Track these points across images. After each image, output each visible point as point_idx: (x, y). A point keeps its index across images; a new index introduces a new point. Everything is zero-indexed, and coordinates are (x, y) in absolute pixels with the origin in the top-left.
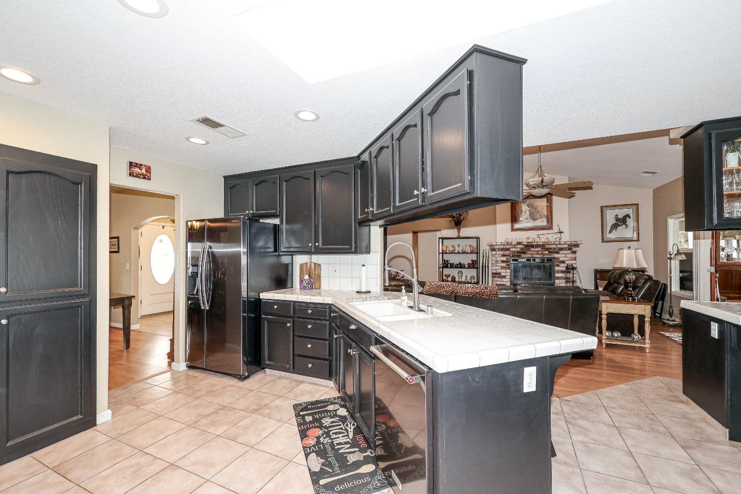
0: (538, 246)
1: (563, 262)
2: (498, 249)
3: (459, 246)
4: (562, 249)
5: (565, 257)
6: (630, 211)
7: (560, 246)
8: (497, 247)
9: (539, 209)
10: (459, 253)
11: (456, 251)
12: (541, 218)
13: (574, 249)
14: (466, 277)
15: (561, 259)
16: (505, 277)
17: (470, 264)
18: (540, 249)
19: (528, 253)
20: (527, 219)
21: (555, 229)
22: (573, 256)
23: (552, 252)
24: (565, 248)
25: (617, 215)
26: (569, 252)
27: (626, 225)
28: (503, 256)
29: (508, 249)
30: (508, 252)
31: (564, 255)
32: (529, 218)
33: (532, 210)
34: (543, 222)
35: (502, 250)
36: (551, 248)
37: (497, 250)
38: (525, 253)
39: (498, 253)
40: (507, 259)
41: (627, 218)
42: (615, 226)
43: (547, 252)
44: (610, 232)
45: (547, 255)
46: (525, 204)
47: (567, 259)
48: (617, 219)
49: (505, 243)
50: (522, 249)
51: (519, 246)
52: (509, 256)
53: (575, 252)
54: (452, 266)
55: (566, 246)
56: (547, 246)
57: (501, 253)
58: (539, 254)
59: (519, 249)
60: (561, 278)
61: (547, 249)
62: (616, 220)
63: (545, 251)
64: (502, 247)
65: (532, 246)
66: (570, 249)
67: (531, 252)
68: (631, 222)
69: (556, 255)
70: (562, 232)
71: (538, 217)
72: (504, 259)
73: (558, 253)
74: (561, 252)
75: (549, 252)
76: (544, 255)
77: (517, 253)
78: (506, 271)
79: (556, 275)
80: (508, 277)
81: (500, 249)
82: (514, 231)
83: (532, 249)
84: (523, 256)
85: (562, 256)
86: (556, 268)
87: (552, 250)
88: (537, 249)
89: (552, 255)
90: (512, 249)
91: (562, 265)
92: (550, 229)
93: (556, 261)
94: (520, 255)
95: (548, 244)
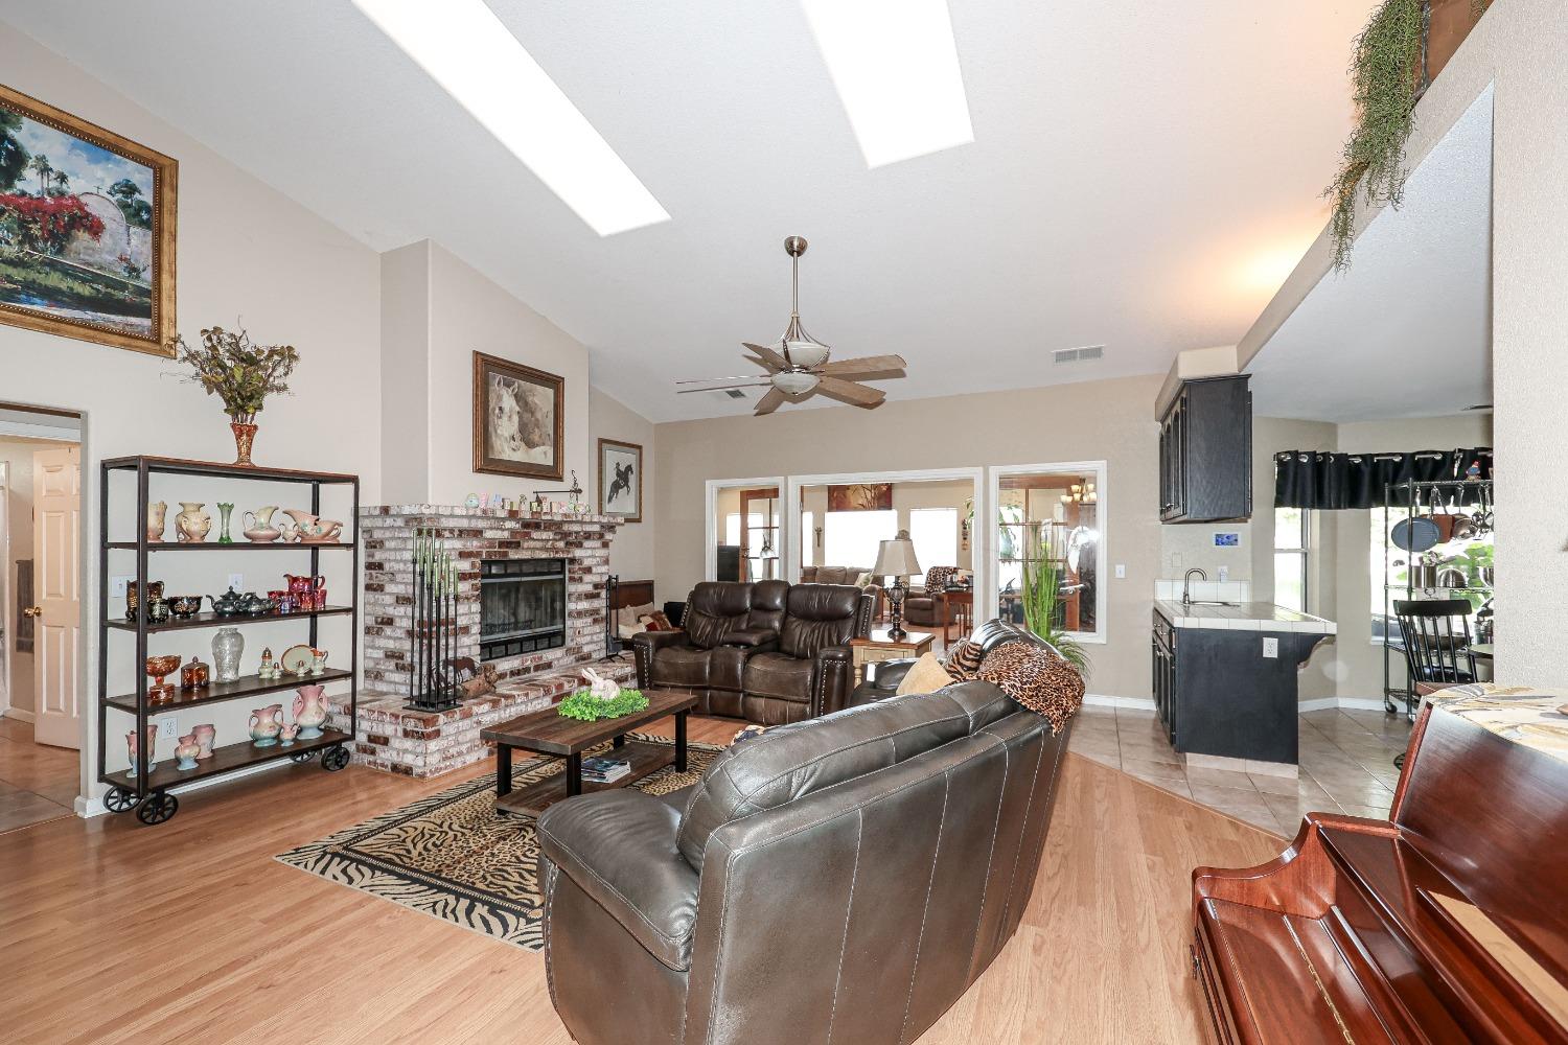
0: (550, 525)
1: (589, 570)
2: (452, 531)
3: (226, 509)
4: (588, 536)
5: (592, 556)
7: (588, 528)
8: (451, 523)
9: (539, 416)
10: (225, 545)
11: (213, 538)
12: (543, 443)
13: (608, 536)
14: (267, 654)
15: (587, 563)
16: (466, 630)
17: (281, 594)
18: (551, 535)
19: (526, 545)
20: (514, 439)
21: (569, 480)
22: (602, 552)
23: (571, 544)
24: (594, 533)
25: (618, 464)
26: (599, 543)
27: (628, 487)
28: (463, 555)
29: (477, 533)
30: (475, 543)
31: (590, 552)
32: (518, 436)
33: (527, 416)
34: (542, 456)
35: (462, 533)
36: (570, 534)
37: (447, 534)
38: (518, 545)
39: (448, 544)
40: (473, 565)
41: (629, 472)
42: (616, 487)
43: (561, 544)
44: (610, 498)
45: (563, 552)
46: (510, 391)
47: (594, 561)
48: (619, 473)
49: (479, 513)
50: (513, 532)
51: (508, 524)
52: (478, 554)
53: (605, 545)
54: (183, 614)
55: (596, 528)
56: (566, 528)
57: (458, 544)
58: (546, 550)
59: (506, 534)
60: (580, 614)
61: (565, 535)
62: (618, 475)
63: (561, 539)
64: (464, 523)
65: (539, 526)
66: (601, 536)
67: (532, 544)
69: (578, 553)
70: (580, 491)
71: (535, 438)
72: (464, 565)
73: (580, 545)
74: (587, 544)
75: (567, 544)
76: (557, 552)
77: (499, 547)
78: (470, 608)
79: (571, 606)
80: (476, 629)
81: (456, 533)
82: (479, 470)
83: (535, 535)
84: (513, 555)
85: (588, 553)
86: (571, 588)
87: (572, 539)
88: (545, 535)
89: (569, 552)
90: (489, 534)
91: (587, 578)
92: (560, 479)
93: (577, 567)
94: (506, 554)
95: (572, 522)
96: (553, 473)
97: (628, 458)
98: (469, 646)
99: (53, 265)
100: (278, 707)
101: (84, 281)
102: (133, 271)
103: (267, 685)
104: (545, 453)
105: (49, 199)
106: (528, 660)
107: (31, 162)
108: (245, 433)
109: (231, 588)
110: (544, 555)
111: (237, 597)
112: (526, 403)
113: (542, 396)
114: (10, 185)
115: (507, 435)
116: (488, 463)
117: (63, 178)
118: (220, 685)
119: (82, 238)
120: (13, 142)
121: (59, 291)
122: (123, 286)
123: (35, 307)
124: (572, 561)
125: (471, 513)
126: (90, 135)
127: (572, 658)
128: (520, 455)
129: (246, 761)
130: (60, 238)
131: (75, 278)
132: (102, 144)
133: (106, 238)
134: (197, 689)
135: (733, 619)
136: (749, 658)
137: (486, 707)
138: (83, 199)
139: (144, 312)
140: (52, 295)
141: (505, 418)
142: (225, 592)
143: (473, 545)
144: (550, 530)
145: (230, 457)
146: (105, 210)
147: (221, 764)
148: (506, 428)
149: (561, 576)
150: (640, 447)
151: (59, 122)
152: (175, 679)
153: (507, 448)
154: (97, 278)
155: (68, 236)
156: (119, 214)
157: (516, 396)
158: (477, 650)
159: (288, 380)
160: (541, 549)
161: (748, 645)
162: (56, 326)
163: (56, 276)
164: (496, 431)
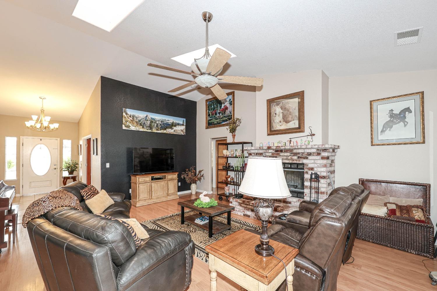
0: (286, 151)
1: (312, 169)
2: (254, 154)
3: (236, 150)
4: (310, 154)
5: (314, 163)
6: (410, 103)
8: (253, 152)
9: (291, 110)
11: (235, 156)
12: (294, 120)
13: (323, 154)
15: (310, 166)
18: (288, 154)
20: (280, 122)
21: (307, 132)
23: (301, 157)
24: (313, 153)
25: (392, 110)
26: (319, 157)
27: (404, 121)
29: (262, 154)
31: (313, 161)
32: (282, 120)
33: (285, 112)
35: (257, 154)
36: (299, 153)
41: (407, 113)
43: (295, 157)
44: (382, 131)
45: (296, 160)
46: (279, 106)
47: (316, 165)
48: (392, 115)
51: (270, 151)
55: (314, 151)
56: (295, 151)
58: (289, 160)
60: (306, 187)
61: (295, 154)
62: (391, 117)
63: (294, 155)
64: (256, 151)
65: (281, 151)
66: (319, 154)
67: (281, 157)
68: (410, 118)
69: (305, 161)
70: (314, 135)
71: (290, 119)
73: (307, 158)
74: (310, 157)
75: (298, 157)
76: (293, 161)
82: (268, 135)
85: (309, 162)
87: (299, 155)
88: (286, 154)
89: (300, 161)
91: (311, 172)
92: (303, 131)
95: (295, 149)
96: (300, 129)
97: (407, 104)
99: (224, 117)
102: (231, 113)
104: (294, 123)
105: (224, 107)
108: (234, 136)
112: (286, 108)
115: (278, 121)
116: (271, 132)
117: (225, 103)
119: (226, 110)
121: (225, 120)
122: (230, 116)
123: (223, 124)
128: (284, 127)
130: (225, 112)
133: (228, 110)
138: (226, 105)
140: (224, 121)
141: (277, 116)
144: (287, 152)
148: (277, 119)
149: (302, 170)
152: (230, 179)
153: (278, 126)
156: (229, 105)
157: (281, 107)
160: (286, 159)
163: (224, 118)
164: (274, 121)
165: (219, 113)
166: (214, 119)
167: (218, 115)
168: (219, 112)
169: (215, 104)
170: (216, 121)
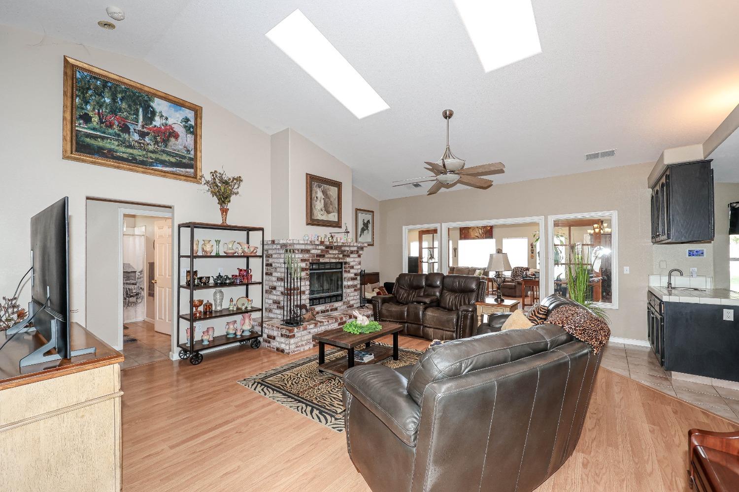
0: (337, 247)
1: (352, 267)
2: (298, 250)
3: (218, 242)
4: (352, 252)
5: (354, 261)
7: (352, 249)
8: (298, 247)
9: (332, 200)
10: (218, 256)
11: (213, 254)
12: (333, 211)
13: (361, 252)
14: (231, 300)
15: (352, 264)
16: (304, 292)
17: (236, 276)
18: (337, 252)
19: (327, 256)
20: (322, 210)
21: (344, 227)
22: (358, 260)
23: (345, 256)
24: (355, 251)
25: (364, 220)
27: (368, 230)
28: (303, 260)
29: (308, 251)
30: (307, 255)
32: (323, 208)
33: (328, 200)
34: (333, 217)
35: (302, 251)
36: (345, 251)
37: (297, 252)
38: (323, 256)
39: (297, 256)
40: (307, 265)
41: (368, 223)
42: (363, 230)
43: (341, 256)
44: (361, 235)
45: (342, 259)
46: (320, 189)
49: (309, 242)
50: (322, 250)
51: (320, 247)
52: (308, 260)
53: (359, 256)
54: (204, 284)
55: (355, 249)
56: (343, 248)
57: (301, 256)
58: (335, 258)
59: (319, 252)
60: (349, 287)
61: (343, 252)
62: (364, 224)
63: (341, 254)
64: (303, 247)
65: (332, 248)
66: (358, 252)
67: (329, 256)
69: (348, 260)
70: (348, 232)
71: (331, 209)
72: (303, 265)
73: (348, 256)
74: (352, 256)
75: (343, 255)
76: (339, 259)
77: (317, 257)
78: (305, 283)
79: (345, 283)
80: (307, 292)
81: (300, 251)
82: (308, 224)
83: (331, 252)
84: (322, 260)
85: (352, 260)
86: (345, 275)
87: (345, 253)
88: (334, 252)
89: (344, 259)
90: (313, 251)
91: (352, 271)
92: (340, 227)
93: (347, 266)
94: (319, 260)
95: (346, 246)
96: (338, 224)
97: (368, 217)
98: (305, 300)
99: (163, 151)
100: (235, 322)
101: (173, 157)
102: (188, 151)
103: (231, 313)
105: (163, 127)
106: (327, 306)
107: (157, 114)
108: (224, 211)
109: (219, 273)
110: (334, 261)
111: (222, 277)
112: (327, 195)
113: (333, 191)
114: (151, 124)
115: (319, 208)
116: (312, 221)
117: (167, 119)
118: (216, 312)
119: (173, 140)
120: (152, 108)
121: (165, 161)
122: (184, 157)
123: (159, 168)
124: (346, 263)
125: (306, 242)
126: (175, 102)
127: (346, 306)
128: (325, 217)
129: (225, 342)
130: (166, 141)
131: (171, 156)
132: (179, 104)
133: (180, 139)
134: (209, 313)
135: (417, 291)
136: (425, 309)
137: (312, 326)
138: (173, 126)
139: (191, 166)
140: (163, 163)
141: (318, 202)
142: (218, 275)
143: (306, 256)
144: (337, 250)
145: (219, 221)
146: (180, 129)
147: (217, 343)
148: (319, 205)
149: (341, 270)
150: (373, 212)
151: (166, 98)
152: (201, 308)
153: (320, 215)
154: (177, 155)
155: (168, 140)
156: (183, 130)
157: (323, 191)
158: (308, 301)
159: (239, 190)
160: (333, 258)
161: (425, 303)
162: (165, 174)
163: (165, 155)
164: (315, 207)
165: (143, 135)
166: (116, 143)
167: (136, 137)
168: (139, 128)
169: (119, 96)
170: (123, 149)
